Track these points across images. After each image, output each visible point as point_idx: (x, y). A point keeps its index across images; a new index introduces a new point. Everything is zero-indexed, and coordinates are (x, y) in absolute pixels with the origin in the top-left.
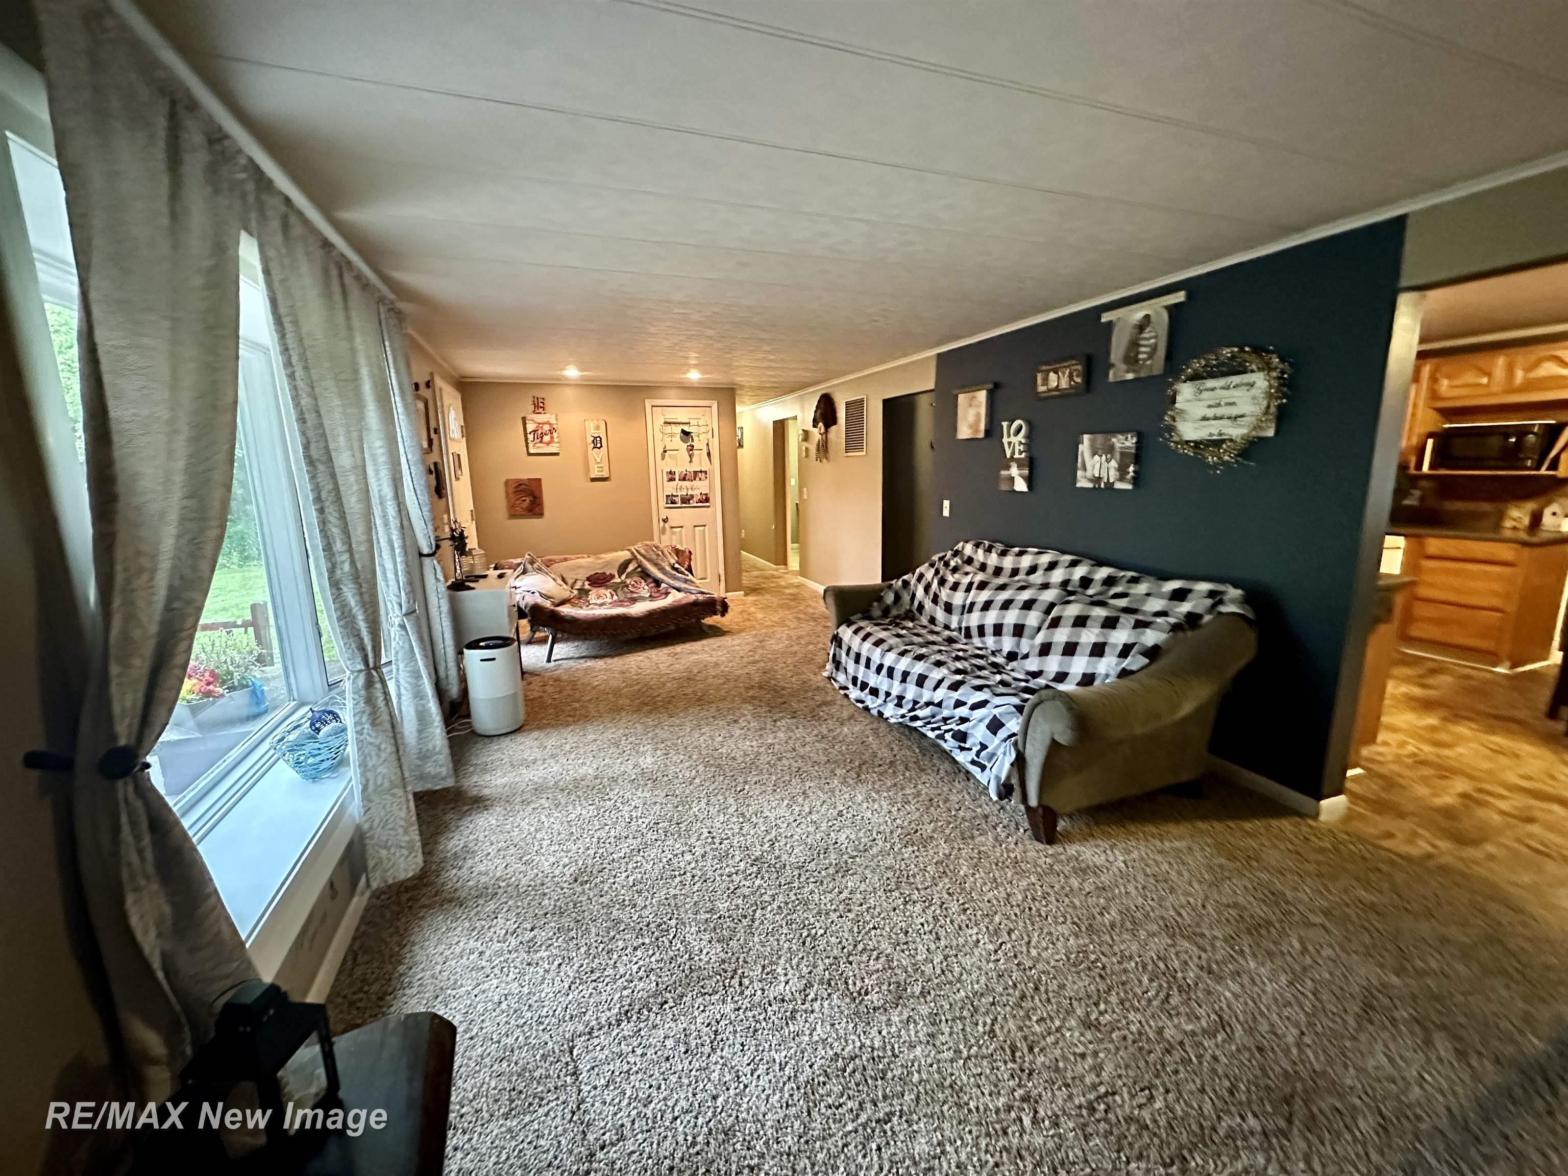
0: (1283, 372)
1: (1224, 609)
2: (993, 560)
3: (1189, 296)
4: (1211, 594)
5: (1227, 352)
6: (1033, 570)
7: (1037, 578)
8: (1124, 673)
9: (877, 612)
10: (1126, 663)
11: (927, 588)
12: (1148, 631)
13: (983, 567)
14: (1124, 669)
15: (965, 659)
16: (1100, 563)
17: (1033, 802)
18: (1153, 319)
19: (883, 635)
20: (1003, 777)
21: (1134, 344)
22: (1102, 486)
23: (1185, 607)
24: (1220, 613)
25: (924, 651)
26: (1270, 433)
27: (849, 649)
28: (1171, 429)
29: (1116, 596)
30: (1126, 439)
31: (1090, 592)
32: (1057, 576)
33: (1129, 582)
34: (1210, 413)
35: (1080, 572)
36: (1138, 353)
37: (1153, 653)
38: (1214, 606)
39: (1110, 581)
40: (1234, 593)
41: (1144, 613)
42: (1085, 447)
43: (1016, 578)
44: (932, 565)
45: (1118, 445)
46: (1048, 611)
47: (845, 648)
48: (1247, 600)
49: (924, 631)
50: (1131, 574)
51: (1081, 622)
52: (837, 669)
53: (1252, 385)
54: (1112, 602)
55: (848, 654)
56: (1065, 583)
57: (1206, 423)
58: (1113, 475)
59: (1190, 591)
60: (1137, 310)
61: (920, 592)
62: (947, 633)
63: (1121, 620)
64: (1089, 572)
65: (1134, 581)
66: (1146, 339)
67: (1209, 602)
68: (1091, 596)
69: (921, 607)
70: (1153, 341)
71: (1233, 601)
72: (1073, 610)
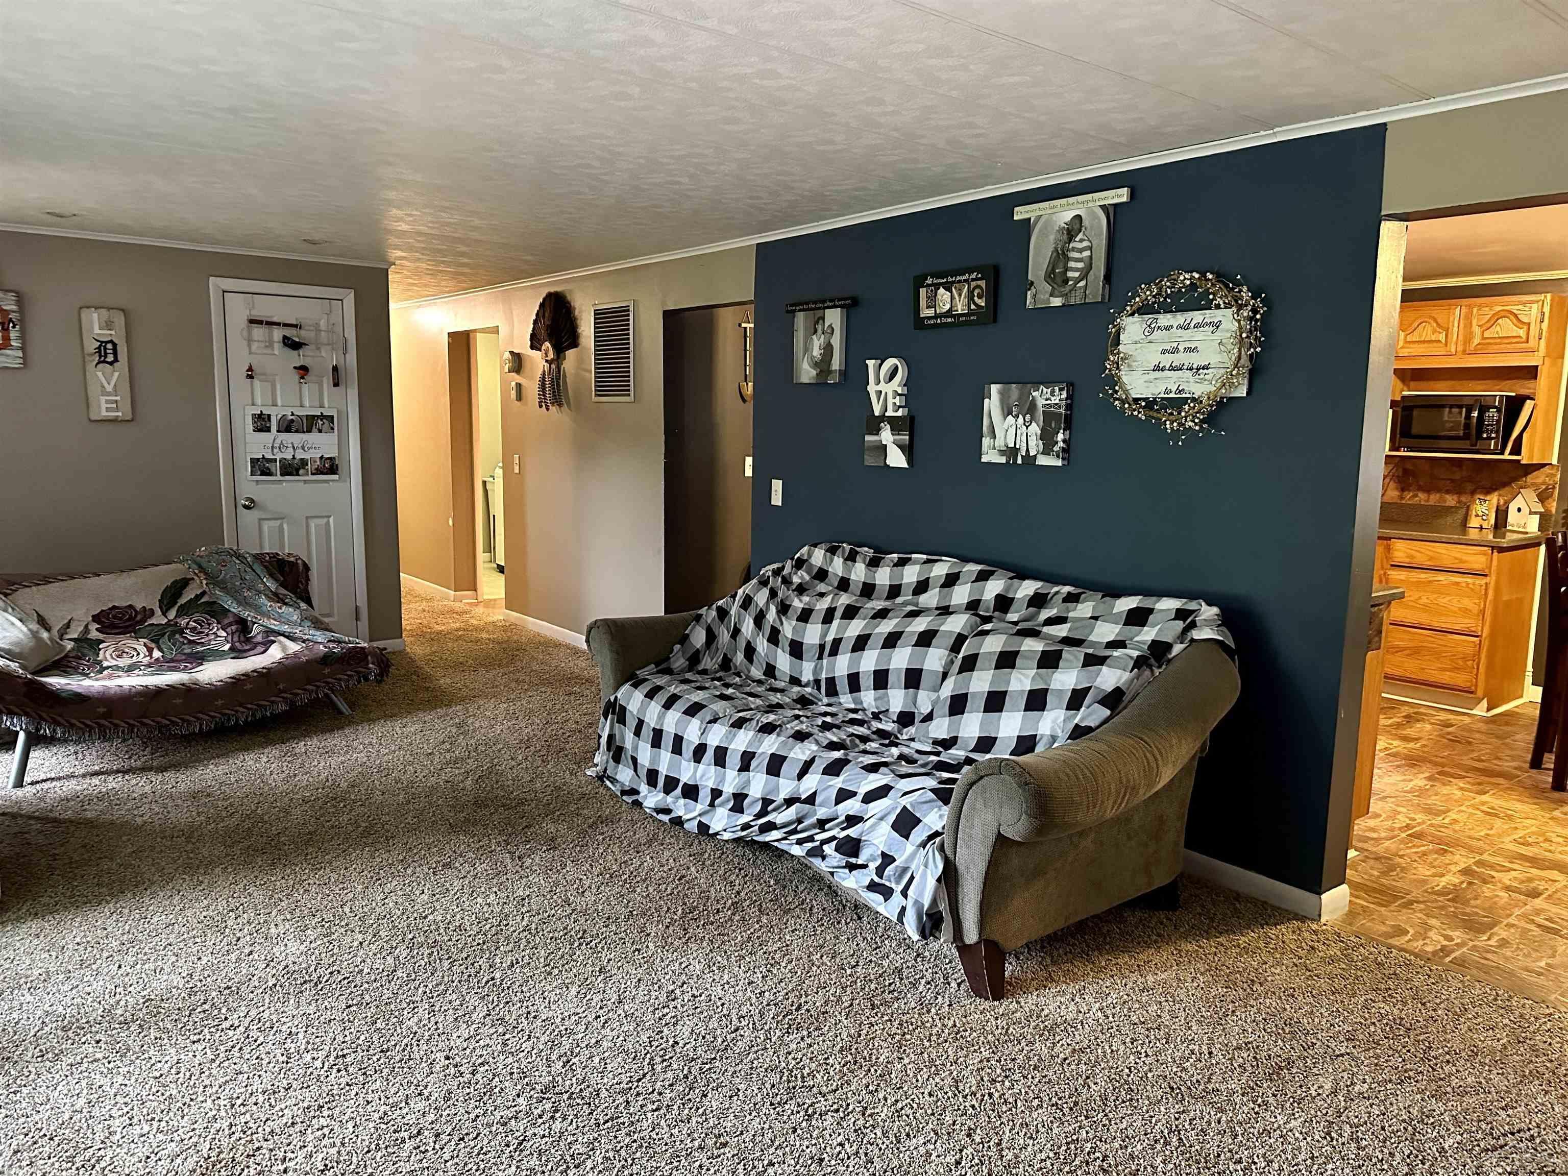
0: (1255, 311)
1: (1197, 634)
2: (859, 572)
3: (1132, 195)
4: (1181, 614)
5: (1185, 278)
6: (922, 587)
7: (930, 599)
8: (1078, 732)
9: (679, 662)
10: (1081, 717)
11: (759, 620)
12: (1104, 669)
13: (844, 585)
14: (1077, 726)
15: (838, 727)
16: (1022, 575)
17: (971, 936)
18: (1086, 223)
19: (698, 697)
20: (926, 903)
21: (1061, 256)
22: (1019, 461)
23: (1148, 634)
24: (1193, 640)
25: (771, 717)
26: (1242, 392)
27: (641, 723)
28: (1114, 381)
29: (1050, 622)
30: (1052, 394)
31: (1012, 616)
32: (961, 594)
33: (1065, 600)
34: (1166, 360)
35: (993, 588)
36: (1066, 269)
37: (1113, 699)
38: (1186, 630)
39: (1038, 601)
40: (1209, 612)
41: (1093, 644)
42: (993, 404)
43: (899, 600)
44: (764, 583)
45: (1041, 402)
46: (956, 648)
47: (632, 723)
48: (1227, 620)
49: (760, 689)
50: (1067, 589)
51: (1007, 660)
52: (617, 759)
53: (1217, 326)
54: (1046, 629)
55: (637, 733)
56: (973, 606)
57: (1158, 374)
58: (1035, 446)
59: (1151, 611)
60: (1064, 208)
61: (748, 627)
62: (796, 689)
63: (1064, 655)
64: (1007, 589)
65: (1072, 599)
66: (1073, 249)
67: (1180, 625)
68: (1015, 623)
69: (750, 651)
70: (1087, 253)
71: (1208, 623)
72: (993, 645)
